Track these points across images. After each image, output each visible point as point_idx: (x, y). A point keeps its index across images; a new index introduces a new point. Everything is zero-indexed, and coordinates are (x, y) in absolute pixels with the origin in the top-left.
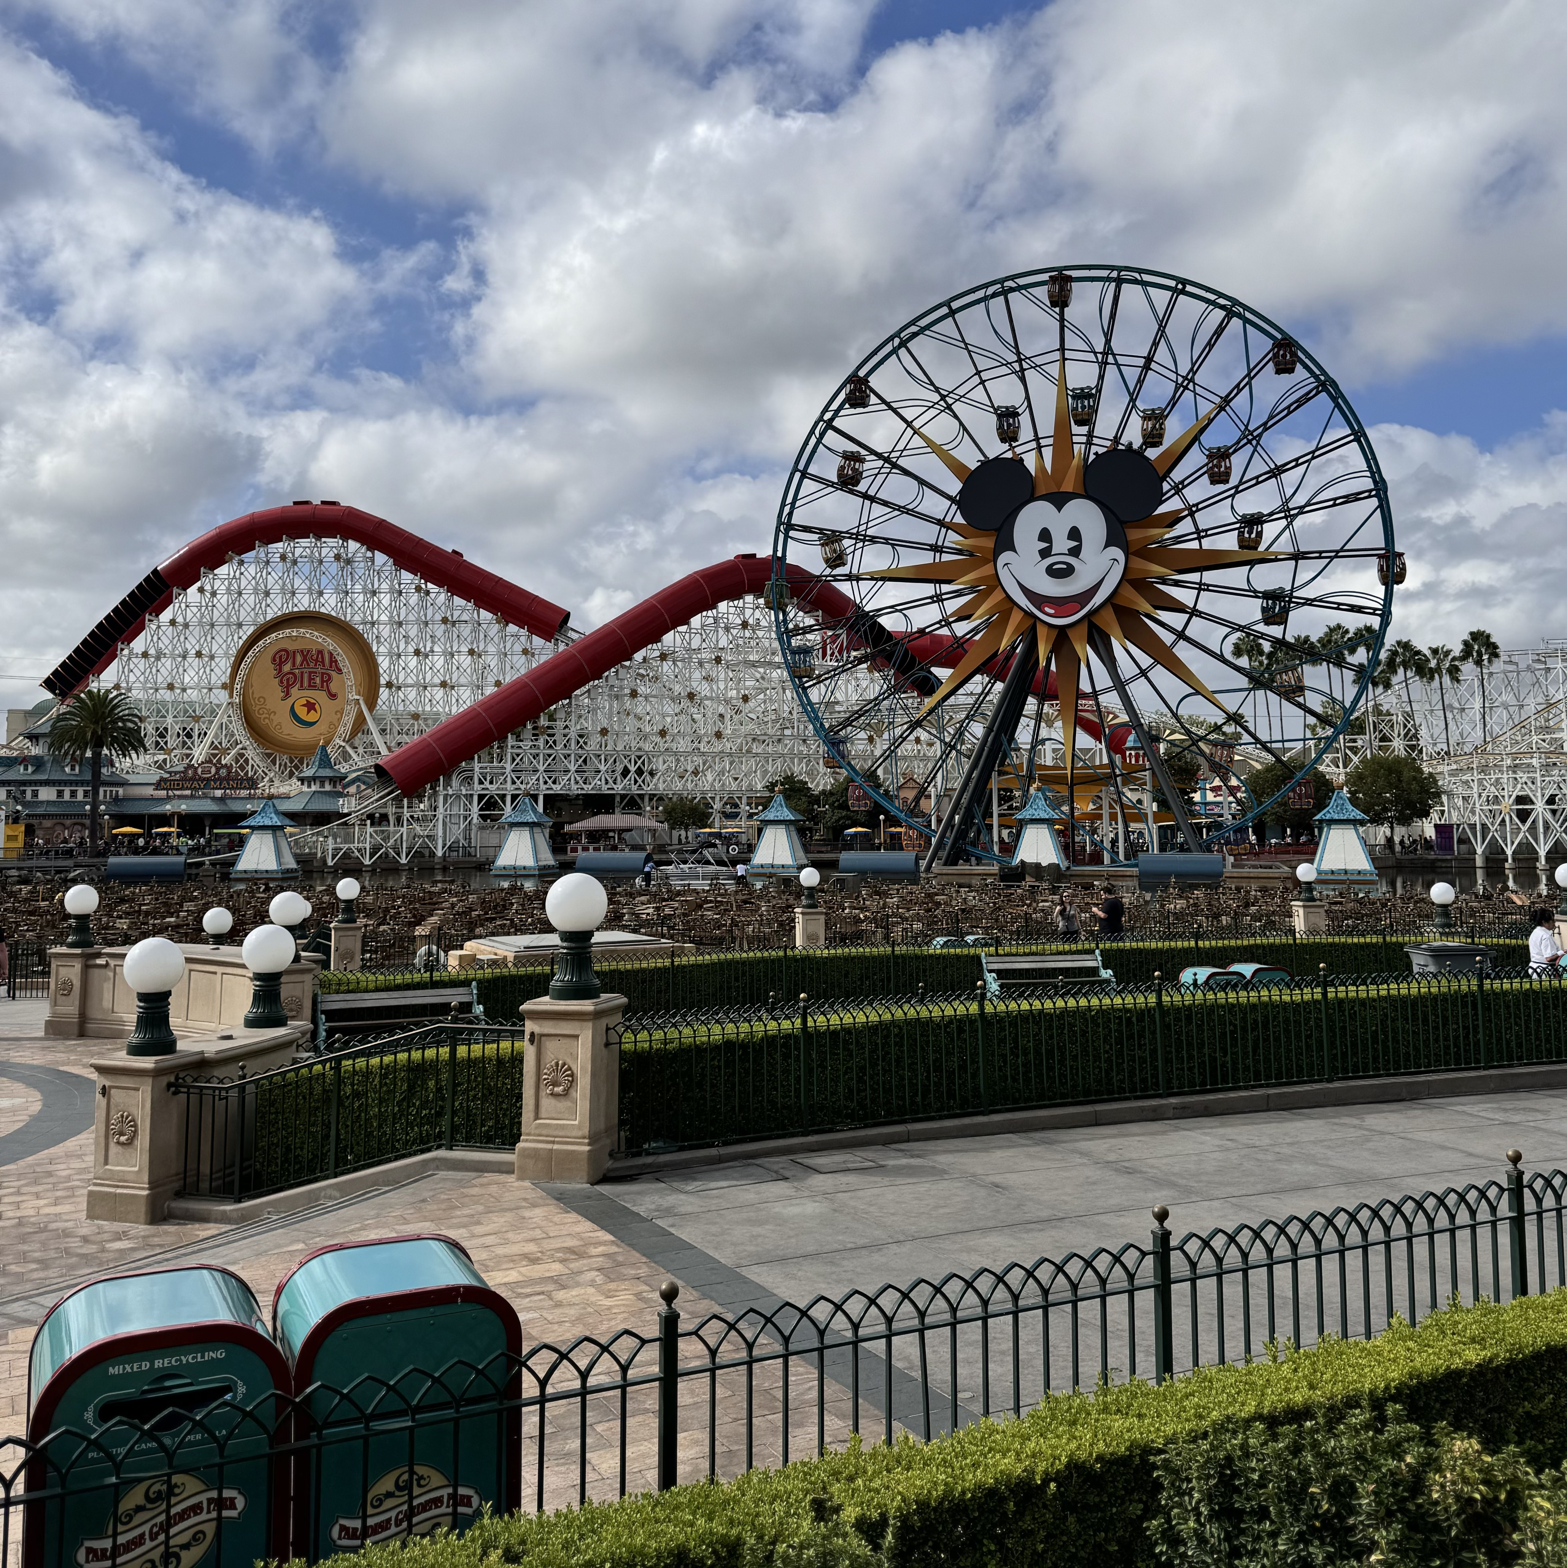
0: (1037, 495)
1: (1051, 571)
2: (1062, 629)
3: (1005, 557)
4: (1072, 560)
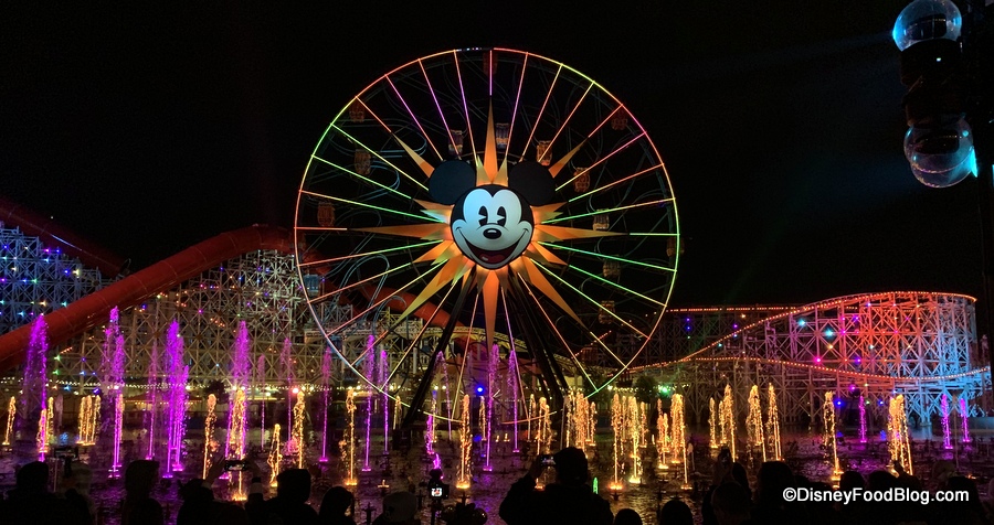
0: (477, 186)
1: (486, 234)
3: (458, 223)
4: (499, 227)
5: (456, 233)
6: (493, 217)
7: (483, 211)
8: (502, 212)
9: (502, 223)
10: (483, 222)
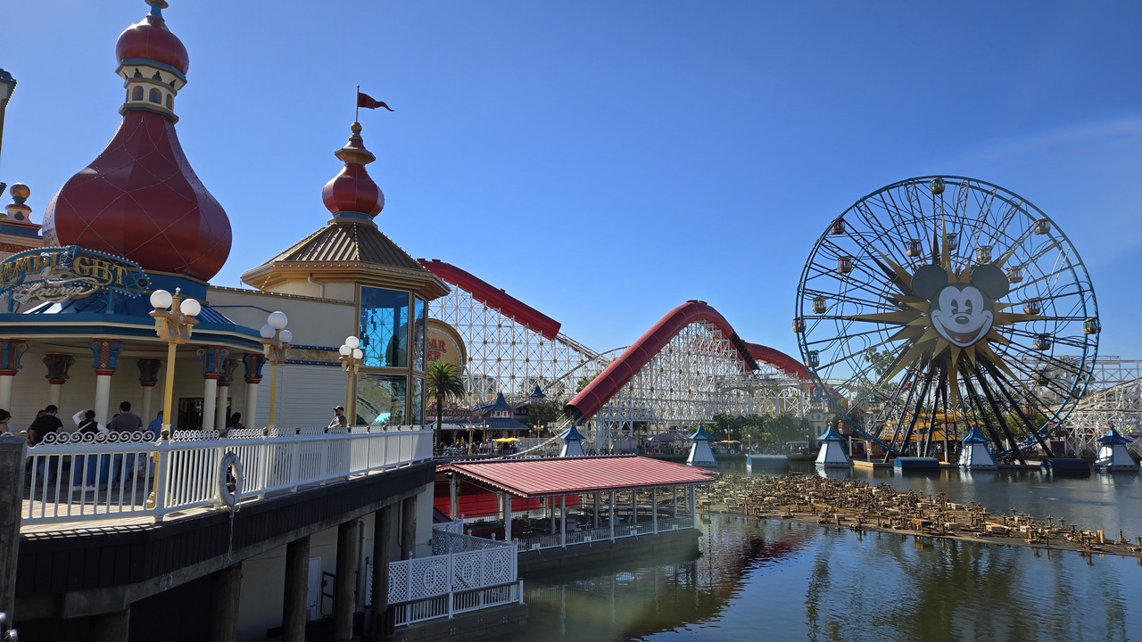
0: (949, 282)
1: (958, 320)
2: (963, 348)
3: (935, 313)
4: (967, 316)
5: (935, 321)
6: (962, 308)
7: (954, 303)
8: (968, 303)
9: (969, 312)
10: (955, 312)
